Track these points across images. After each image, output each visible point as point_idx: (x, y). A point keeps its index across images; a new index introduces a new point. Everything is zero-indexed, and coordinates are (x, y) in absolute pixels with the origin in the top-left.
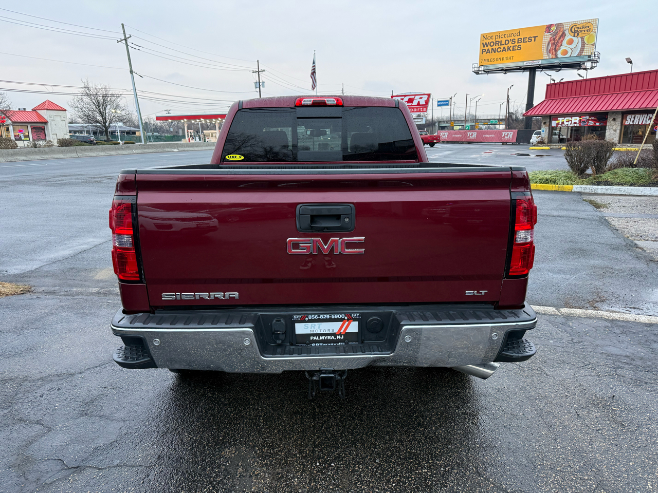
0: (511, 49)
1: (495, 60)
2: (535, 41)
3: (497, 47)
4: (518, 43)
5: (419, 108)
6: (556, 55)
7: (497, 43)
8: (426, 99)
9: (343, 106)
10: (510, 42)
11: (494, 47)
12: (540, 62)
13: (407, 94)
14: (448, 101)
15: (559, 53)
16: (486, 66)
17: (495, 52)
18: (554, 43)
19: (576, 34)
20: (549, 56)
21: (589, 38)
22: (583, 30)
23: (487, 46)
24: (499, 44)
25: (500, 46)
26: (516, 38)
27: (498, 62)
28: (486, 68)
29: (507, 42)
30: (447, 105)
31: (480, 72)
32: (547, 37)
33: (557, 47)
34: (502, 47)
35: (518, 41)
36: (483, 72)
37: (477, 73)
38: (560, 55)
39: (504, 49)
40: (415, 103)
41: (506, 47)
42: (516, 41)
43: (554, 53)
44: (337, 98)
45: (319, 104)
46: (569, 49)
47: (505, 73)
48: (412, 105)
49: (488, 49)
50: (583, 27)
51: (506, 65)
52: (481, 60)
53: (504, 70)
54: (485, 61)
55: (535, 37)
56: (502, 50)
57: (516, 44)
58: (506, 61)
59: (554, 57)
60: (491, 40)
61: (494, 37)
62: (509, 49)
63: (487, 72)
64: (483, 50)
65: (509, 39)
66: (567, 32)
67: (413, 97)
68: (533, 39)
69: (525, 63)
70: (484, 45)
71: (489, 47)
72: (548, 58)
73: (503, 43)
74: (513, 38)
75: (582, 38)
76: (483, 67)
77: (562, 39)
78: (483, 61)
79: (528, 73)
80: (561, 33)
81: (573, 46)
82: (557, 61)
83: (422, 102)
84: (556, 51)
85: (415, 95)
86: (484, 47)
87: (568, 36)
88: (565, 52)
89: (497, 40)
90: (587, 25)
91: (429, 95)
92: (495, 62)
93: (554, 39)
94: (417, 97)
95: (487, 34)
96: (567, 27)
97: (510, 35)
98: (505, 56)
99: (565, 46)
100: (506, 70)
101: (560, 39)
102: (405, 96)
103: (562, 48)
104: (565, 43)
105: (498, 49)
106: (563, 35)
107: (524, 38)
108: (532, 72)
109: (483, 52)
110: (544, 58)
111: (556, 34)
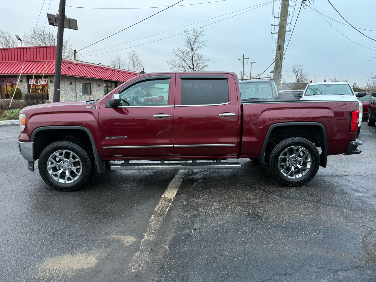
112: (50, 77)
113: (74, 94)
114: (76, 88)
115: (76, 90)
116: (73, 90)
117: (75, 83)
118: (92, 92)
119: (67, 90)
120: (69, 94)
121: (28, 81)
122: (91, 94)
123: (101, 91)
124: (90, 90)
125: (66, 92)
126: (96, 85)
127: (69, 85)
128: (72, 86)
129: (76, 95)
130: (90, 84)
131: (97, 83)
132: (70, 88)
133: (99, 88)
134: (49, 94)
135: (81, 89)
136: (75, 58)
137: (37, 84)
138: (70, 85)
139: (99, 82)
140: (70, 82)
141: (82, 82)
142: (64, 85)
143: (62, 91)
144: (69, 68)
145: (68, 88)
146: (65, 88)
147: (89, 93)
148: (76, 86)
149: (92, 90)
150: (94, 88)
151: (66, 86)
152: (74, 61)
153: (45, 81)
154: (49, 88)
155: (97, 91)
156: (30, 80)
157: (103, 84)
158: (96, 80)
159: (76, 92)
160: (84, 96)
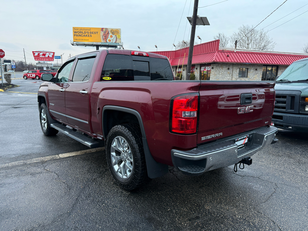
0: (87, 36)
1: (81, 40)
2: (97, 34)
3: (81, 34)
4: (90, 34)
5: (49, 59)
6: (106, 41)
7: (81, 32)
8: (52, 55)
9: (149, 57)
10: (87, 33)
11: (79, 34)
12: (100, 43)
13: (41, 51)
14: (60, 57)
15: (108, 40)
16: (77, 42)
17: (80, 36)
18: (105, 36)
19: (113, 34)
20: (104, 41)
21: (118, 36)
22: (116, 32)
23: (76, 33)
24: (82, 33)
25: (82, 34)
26: (89, 31)
27: (82, 41)
28: (77, 43)
29: (85, 33)
30: (60, 58)
31: (74, 45)
32: (102, 33)
33: (107, 38)
34: (83, 34)
35: (90, 33)
36: (76, 45)
37: (73, 45)
38: (108, 42)
39: (84, 36)
40: (47, 56)
41: (85, 34)
42: (89, 33)
43: (106, 40)
44: (147, 53)
45: (140, 55)
46: (111, 40)
47: (86, 46)
48: (45, 57)
49: (77, 35)
50: (116, 31)
51: (86, 43)
52: (74, 39)
53: (85, 45)
54: (76, 40)
55: (97, 32)
56: (83, 36)
57: (89, 34)
58: (86, 41)
59: (106, 42)
60: (78, 31)
61: (79, 29)
62: (86, 36)
63: (78, 45)
64: (74, 34)
65: (86, 31)
66: (109, 32)
67: (45, 53)
68: (96, 33)
69: (94, 43)
70: (75, 32)
71: (77, 33)
72: (103, 42)
73: (84, 33)
74: (87, 31)
75: (116, 36)
76: (75, 42)
77: (108, 35)
78: (75, 40)
79: (96, 47)
80: (107, 32)
81: (112, 38)
82: (107, 44)
83: (51, 56)
84: (106, 39)
85: (46, 52)
86: (75, 33)
87: (110, 34)
88: (110, 41)
89: (81, 31)
90: (117, 31)
91: (54, 53)
92: (81, 41)
93: (105, 34)
94: (47, 53)
95: (76, 28)
96: (109, 30)
97: (86, 30)
98: (85, 39)
99: (109, 38)
100: (86, 45)
101: (107, 34)
102: (41, 52)
103: (109, 39)
104: (109, 36)
105: (81, 35)
106: (108, 33)
107: (92, 32)
108: (97, 47)
109: (74, 35)
110: (102, 42)
111: (106, 33)
112: (212, 65)
113: (231, 78)
114: (233, 72)
115: (232, 74)
116: (230, 74)
117: (232, 68)
118: (248, 75)
119: (224, 74)
120: (226, 78)
121: (200, 68)
122: (247, 77)
123: (258, 74)
124: (247, 74)
125: (223, 76)
126: (254, 69)
127: (226, 70)
128: (229, 71)
129: (232, 78)
130: (248, 69)
131: (255, 67)
132: (227, 72)
133: (257, 72)
134: (210, 77)
135: (238, 73)
136: (236, 47)
137: (205, 70)
138: (228, 70)
139: (257, 67)
140: (228, 68)
141: (240, 67)
142: (222, 70)
143: (220, 75)
144: (228, 56)
145: (225, 73)
146: (223, 73)
147: (246, 76)
148: (233, 70)
149: (248, 73)
150: (251, 72)
151: (223, 71)
152: (234, 50)
153: (210, 67)
154: (211, 73)
155: (254, 75)
156: (202, 67)
157: (261, 68)
158: (254, 65)
159: (232, 75)
160: (239, 79)
